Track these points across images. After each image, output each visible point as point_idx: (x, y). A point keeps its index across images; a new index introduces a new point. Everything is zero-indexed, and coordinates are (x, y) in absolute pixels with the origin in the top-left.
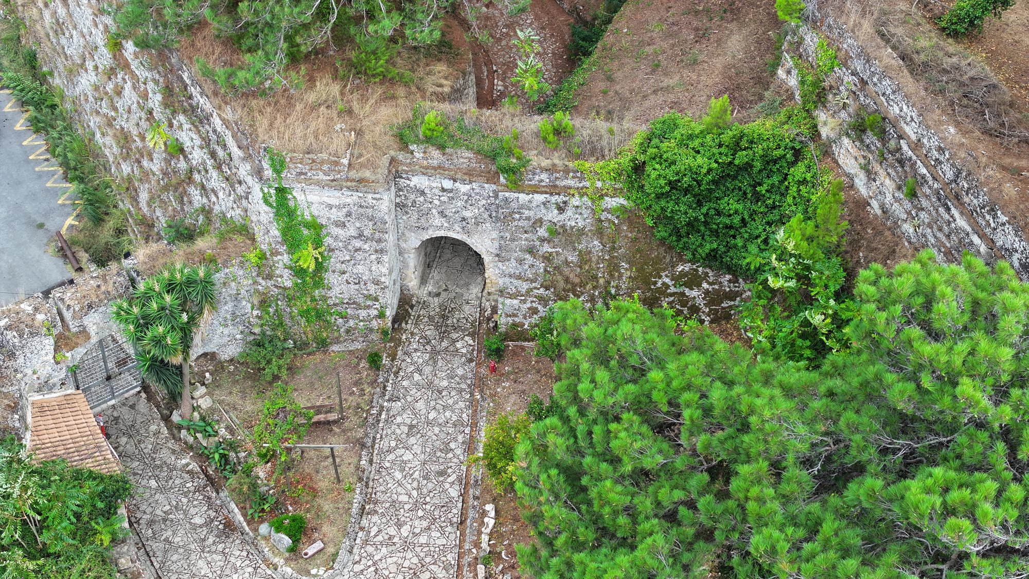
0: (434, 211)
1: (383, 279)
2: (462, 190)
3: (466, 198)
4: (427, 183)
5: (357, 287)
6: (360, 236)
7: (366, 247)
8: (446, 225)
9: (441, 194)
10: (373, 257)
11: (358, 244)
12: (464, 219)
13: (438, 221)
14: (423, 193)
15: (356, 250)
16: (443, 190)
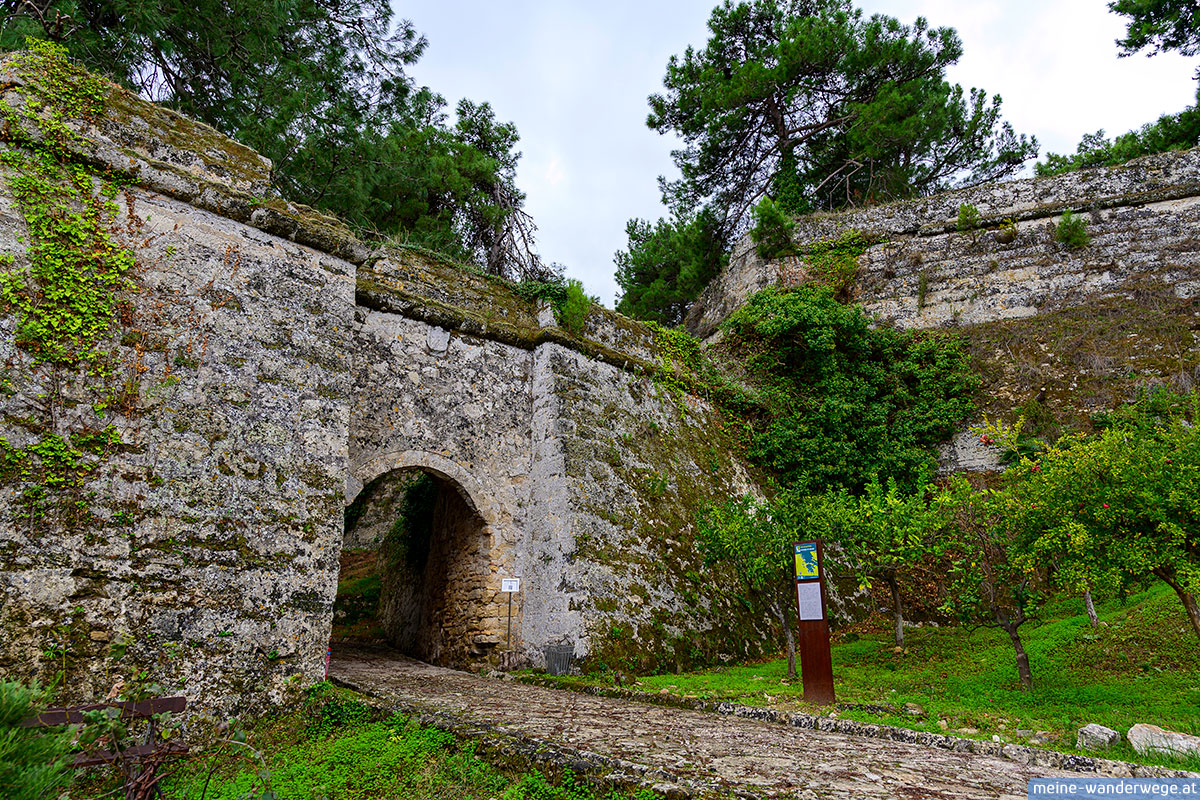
0: (407, 398)
1: (332, 470)
2: (468, 356)
3: (472, 373)
4: (399, 331)
5: (253, 486)
6: (282, 341)
7: (295, 374)
8: (428, 434)
9: (424, 359)
10: (314, 404)
11: (274, 362)
12: (466, 423)
13: (412, 424)
14: (386, 353)
15: (264, 379)
16: (429, 351)
